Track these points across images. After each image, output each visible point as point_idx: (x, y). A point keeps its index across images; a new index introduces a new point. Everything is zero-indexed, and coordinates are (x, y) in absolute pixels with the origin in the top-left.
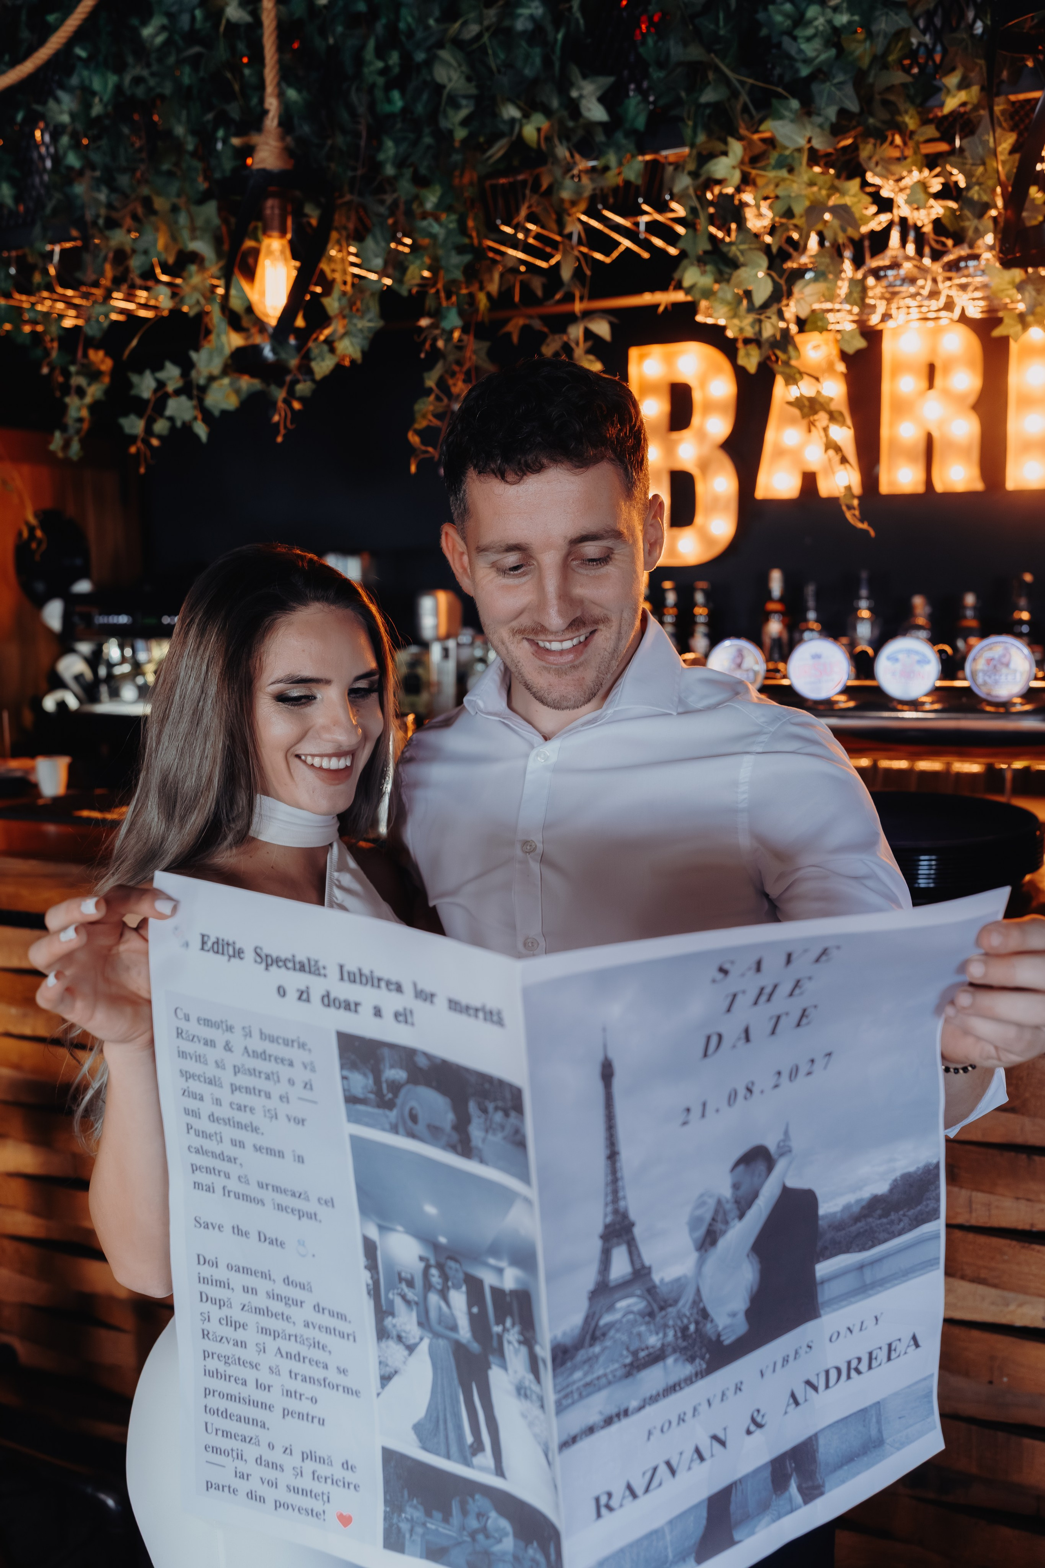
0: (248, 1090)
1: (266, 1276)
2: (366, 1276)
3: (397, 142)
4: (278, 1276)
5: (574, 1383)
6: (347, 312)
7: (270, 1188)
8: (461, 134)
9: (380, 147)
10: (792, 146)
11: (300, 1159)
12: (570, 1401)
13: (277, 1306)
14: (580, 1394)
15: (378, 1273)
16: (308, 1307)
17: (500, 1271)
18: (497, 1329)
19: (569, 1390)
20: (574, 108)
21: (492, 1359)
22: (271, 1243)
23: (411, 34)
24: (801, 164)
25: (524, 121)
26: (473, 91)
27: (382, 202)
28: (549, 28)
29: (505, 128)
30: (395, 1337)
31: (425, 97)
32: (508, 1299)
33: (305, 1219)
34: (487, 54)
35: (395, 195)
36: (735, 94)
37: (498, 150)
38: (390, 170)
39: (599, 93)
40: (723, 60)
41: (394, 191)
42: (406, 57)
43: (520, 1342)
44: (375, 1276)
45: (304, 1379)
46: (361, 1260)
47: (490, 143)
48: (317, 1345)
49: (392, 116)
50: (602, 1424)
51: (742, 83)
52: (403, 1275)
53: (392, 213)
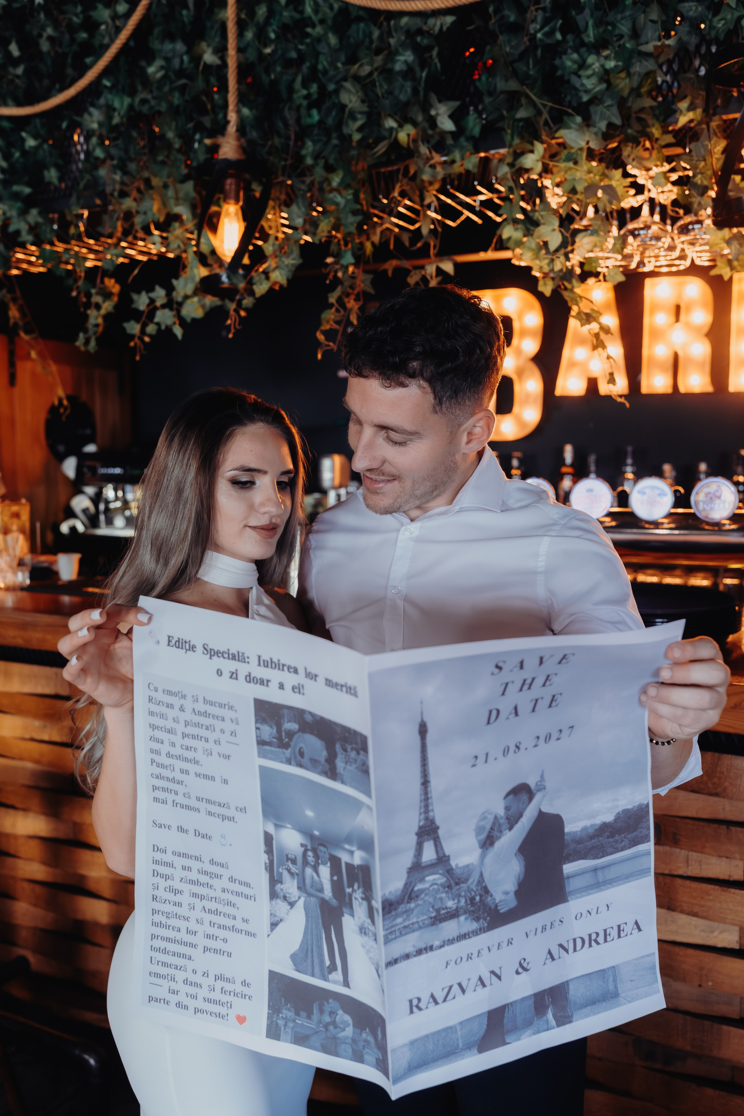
0: (193, 737)
1: (197, 858)
2: (265, 858)
3: (314, 142)
4: (206, 859)
5: (397, 925)
6: (278, 253)
7: (204, 801)
8: (357, 137)
9: (303, 146)
10: (576, 147)
11: (226, 782)
12: (394, 936)
13: (204, 879)
14: (401, 933)
15: (273, 856)
16: (225, 878)
17: (352, 853)
18: (349, 890)
19: (393, 929)
20: (432, 122)
21: (344, 910)
22: (203, 837)
23: (325, 72)
24: (582, 159)
25: (399, 129)
26: (365, 109)
27: (303, 182)
28: (417, 69)
29: (386, 134)
30: (282, 897)
31: (334, 113)
32: (356, 870)
33: (226, 821)
34: (375, 86)
35: (312, 178)
36: (539, 113)
37: (381, 148)
38: (309, 161)
39: (449, 113)
40: (532, 90)
41: (312, 175)
42: (322, 88)
43: (363, 899)
44: (271, 858)
45: (219, 927)
46: (262, 847)
47: (376, 143)
48: (230, 904)
49: (311, 126)
50: (415, 953)
51: (544, 106)
52: (290, 856)
53: (310, 190)
